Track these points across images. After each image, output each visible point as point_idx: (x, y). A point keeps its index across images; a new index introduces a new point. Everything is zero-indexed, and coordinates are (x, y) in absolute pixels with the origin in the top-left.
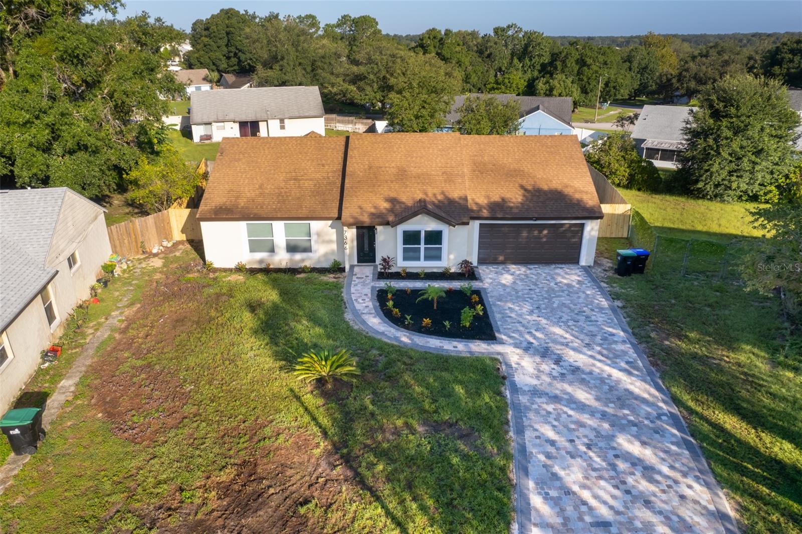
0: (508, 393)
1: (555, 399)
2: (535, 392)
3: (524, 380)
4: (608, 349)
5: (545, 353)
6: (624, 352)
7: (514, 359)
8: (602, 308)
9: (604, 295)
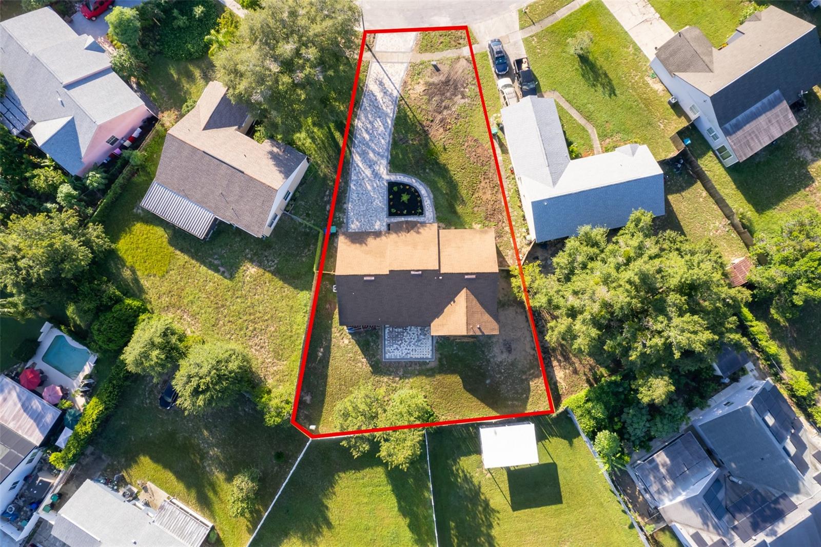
0: (389, 156)
3: (384, 162)
4: (358, 177)
5: (376, 175)
6: (355, 175)
7: (385, 172)
8: (352, 202)
9: (348, 212)
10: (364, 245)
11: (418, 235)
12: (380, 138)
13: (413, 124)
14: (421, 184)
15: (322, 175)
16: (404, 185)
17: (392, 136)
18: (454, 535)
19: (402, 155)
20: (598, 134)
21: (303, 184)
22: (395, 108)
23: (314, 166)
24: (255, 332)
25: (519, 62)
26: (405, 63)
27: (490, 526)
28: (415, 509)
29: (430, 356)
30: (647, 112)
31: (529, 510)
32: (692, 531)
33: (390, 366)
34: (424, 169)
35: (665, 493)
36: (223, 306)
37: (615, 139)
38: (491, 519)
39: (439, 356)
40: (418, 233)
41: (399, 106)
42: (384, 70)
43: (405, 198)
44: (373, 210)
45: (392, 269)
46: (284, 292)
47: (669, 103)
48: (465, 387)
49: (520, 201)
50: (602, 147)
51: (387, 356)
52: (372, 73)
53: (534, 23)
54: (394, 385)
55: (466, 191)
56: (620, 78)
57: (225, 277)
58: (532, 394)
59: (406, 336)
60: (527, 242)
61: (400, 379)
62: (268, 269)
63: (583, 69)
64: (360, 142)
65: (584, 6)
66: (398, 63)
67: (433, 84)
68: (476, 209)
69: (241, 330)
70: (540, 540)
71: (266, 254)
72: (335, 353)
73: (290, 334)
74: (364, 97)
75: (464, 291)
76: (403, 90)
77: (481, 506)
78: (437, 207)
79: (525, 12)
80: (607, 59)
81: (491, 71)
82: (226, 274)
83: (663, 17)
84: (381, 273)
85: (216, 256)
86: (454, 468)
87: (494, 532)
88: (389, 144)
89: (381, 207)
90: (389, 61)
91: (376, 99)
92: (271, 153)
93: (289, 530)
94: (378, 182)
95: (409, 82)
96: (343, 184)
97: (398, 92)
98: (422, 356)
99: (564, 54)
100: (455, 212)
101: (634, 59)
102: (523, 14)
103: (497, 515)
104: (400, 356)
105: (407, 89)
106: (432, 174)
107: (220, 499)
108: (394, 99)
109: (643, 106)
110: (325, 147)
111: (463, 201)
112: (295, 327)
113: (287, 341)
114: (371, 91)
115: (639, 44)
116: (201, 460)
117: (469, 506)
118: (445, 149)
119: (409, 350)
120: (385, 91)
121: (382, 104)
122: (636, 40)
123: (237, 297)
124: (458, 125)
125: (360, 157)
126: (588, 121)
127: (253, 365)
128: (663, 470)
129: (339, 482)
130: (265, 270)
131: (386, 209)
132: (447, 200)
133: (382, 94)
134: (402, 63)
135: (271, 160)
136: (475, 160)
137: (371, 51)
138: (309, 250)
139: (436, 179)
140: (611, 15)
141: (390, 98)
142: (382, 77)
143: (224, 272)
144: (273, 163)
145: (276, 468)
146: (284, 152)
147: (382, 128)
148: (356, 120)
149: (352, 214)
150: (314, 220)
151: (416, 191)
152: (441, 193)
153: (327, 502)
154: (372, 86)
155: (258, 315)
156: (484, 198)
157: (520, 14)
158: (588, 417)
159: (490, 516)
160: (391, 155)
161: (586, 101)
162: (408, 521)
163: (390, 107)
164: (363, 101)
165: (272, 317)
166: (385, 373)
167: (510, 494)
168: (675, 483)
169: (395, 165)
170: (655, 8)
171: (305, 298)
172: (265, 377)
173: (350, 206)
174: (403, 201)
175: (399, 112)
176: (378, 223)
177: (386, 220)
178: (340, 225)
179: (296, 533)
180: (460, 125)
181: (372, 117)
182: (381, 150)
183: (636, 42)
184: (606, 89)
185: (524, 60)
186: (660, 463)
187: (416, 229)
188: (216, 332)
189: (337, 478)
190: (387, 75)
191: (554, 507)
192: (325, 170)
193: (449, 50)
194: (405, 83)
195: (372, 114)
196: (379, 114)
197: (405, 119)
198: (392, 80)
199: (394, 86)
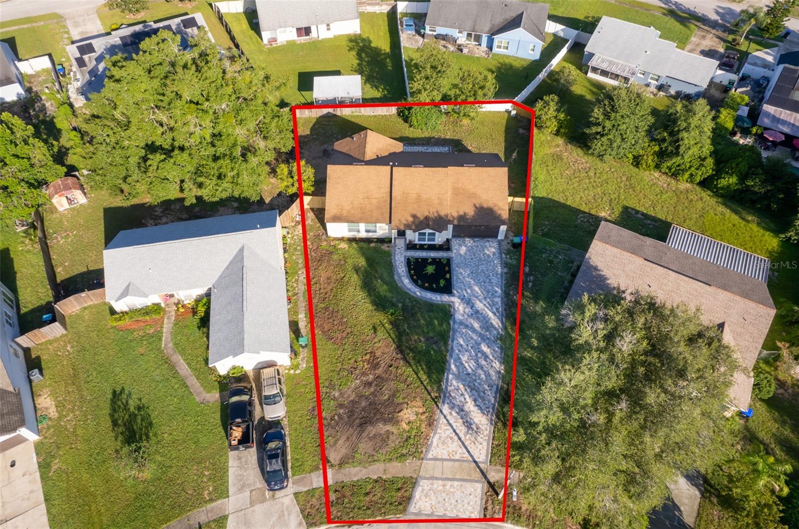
0: (452, 323)
1: (467, 326)
2: (461, 323)
3: (458, 317)
4: (492, 301)
5: (468, 302)
6: (497, 303)
7: (457, 305)
8: (497, 274)
9: (501, 264)
10: (478, 206)
11: (414, 212)
12: (466, 347)
13: (419, 362)
14: (410, 289)
15: (541, 302)
16: (430, 289)
17: (449, 348)
18: (390, 64)
19: (433, 323)
20: (160, 340)
22: (446, 387)
25: (245, 440)
26: (431, 459)
27: (360, 64)
30: (80, 366)
33: (444, 144)
40: (414, 216)
41: (439, 389)
42: (466, 448)
43: (430, 269)
44: (470, 265)
46: (563, 197)
51: (447, 148)
52: (485, 444)
54: (439, 134)
55: (352, 280)
56: (95, 418)
57: (633, 209)
61: (433, 137)
62: (586, 215)
64: (494, 342)
66: (443, 460)
67: (386, 421)
68: (342, 262)
73: (548, 168)
74: (494, 405)
75: (367, 158)
76: (434, 413)
78: (390, 267)
80: (101, 452)
81: (291, 440)
82: (634, 212)
85: (651, 226)
86: (386, 93)
88: (453, 338)
89: (460, 268)
90: (457, 464)
91: (475, 400)
94: (466, 295)
95: (423, 426)
96: (511, 293)
97: (441, 411)
100: (368, 260)
101: (59, 448)
104: (434, 148)
105: (427, 414)
106: (394, 300)
107: (587, 87)
108: (447, 401)
109: (81, 375)
111: (356, 271)
112: (544, 172)
114: (484, 414)
117: (375, 75)
118: (375, 328)
120: (462, 413)
121: (466, 393)
123: (614, 194)
124: (352, 361)
125: (491, 323)
126: (168, 358)
127: (581, 152)
130: (590, 214)
131: (454, 265)
132: (376, 272)
133: (466, 408)
134: (435, 459)
136: (335, 314)
137: (489, 482)
139: (389, 294)
141: (455, 402)
142: (468, 436)
143: (637, 213)
147: (464, 359)
148: (502, 371)
149: (496, 262)
151: (415, 282)
152: (383, 280)
154: (481, 419)
160: (449, 324)
161: (160, 385)
163: (453, 388)
164: (495, 398)
166: (448, 140)
169: (446, 313)
171: (538, 191)
172: (567, 144)
173: (500, 270)
175: (439, 382)
176: (462, 252)
177: (452, 254)
181: (480, 375)
182: (464, 330)
185: (236, 444)
187: (417, 222)
190: (460, 439)
193: (355, 479)
194: (430, 425)
195: (479, 379)
196: (468, 379)
197: (429, 368)
198: (451, 431)
199: (447, 420)
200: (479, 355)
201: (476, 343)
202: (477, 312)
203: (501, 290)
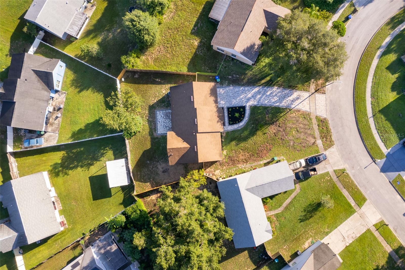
2: (258, 102)
3: (256, 103)
4: (247, 91)
5: (249, 100)
6: (248, 89)
7: (250, 104)
8: (234, 89)
9: (228, 87)
10: (210, 95)
11: (216, 122)
12: (268, 100)
13: (277, 116)
14: (245, 123)
15: (246, 72)
16: (244, 114)
17: (270, 106)
18: (77, 150)
19: (260, 112)
20: (278, 213)
21: (241, 63)
22: (285, 106)
23: (251, 68)
24: (166, 48)
25: (314, 170)
26: (310, 110)
27: (82, 167)
28: (89, 131)
29: (159, 133)
30: (292, 239)
31: (90, 185)
32: (80, 262)
33: (153, 114)
34: (253, 124)
35: (98, 249)
36: (178, 31)
37: (276, 222)
38: (85, 167)
39: (159, 137)
40: (218, 122)
41: (286, 109)
42: (305, 99)
43: (237, 115)
44: (230, 99)
45: (197, 109)
46: (186, 60)
47: (298, 251)
48: (145, 151)
49: (239, 174)
50: (271, 215)
51: (158, 112)
52: (303, 93)
53: (338, 177)
54: (144, 117)
55: (243, 146)
56: (310, 224)
57: (192, 30)
58: (144, 184)
59: (168, 121)
60: (218, 178)
61: (147, 119)
62: (197, 50)
63: (314, 204)
64: (265, 90)
65: (350, 204)
66: (310, 106)
68: (234, 151)
69: (167, 41)
70: (76, 191)
71: (205, 49)
72: (158, 87)
73: (166, 64)
74: (290, 90)
75: (189, 146)
76: (295, 110)
77: (91, 162)
78: (234, 131)
79: (344, 173)
80: (320, 217)
81: (309, 156)
82: (193, 30)
83: (347, 248)
84: (195, 104)
85: (202, 25)
86: (107, 148)
87: (79, 169)
88: (265, 105)
89: (232, 104)
90: (310, 102)
91: (289, 97)
92: (254, 45)
93: (77, 74)
94: (245, 101)
95: (300, 113)
96: (243, 83)
97: (294, 108)
98: (159, 129)
99: (321, 194)
100: (232, 141)
101: (321, 232)
102: (343, 171)
103: (87, 170)
104: (158, 118)
105: (296, 112)
106: (251, 128)
107: (90, 40)
108: (290, 106)
109: (295, 237)
110: (261, 72)
111: (238, 145)
112: (170, 67)
113: (163, 64)
114: (293, 94)
115: (330, 234)
116: (107, 30)
117: (90, 156)
118: (264, 134)
119: (161, 122)
120: (294, 101)
121: (287, 100)
122: (333, 232)
123: (182, 37)
124: (278, 140)
125: (257, 91)
126: (285, 208)
127: (151, 49)
128: (108, 248)
129: (99, 95)
130: (197, 49)
131: (231, 106)
132: (237, 136)
133: (292, 99)
134: (310, 109)
135: (250, 45)
136: (260, 150)
137: (315, 92)
138: (208, 70)
139: (248, 130)
140: (346, 219)
141: (290, 104)
142: (301, 99)
143: (194, 29)
144: (249, 46)
145: (104, 65)
146: (256, 51)
147: (273, 101)
148: (277, 87)
149: (228, 89)
150: (223, 71)
151: (241, 121)
152: (241, 133)
153: (90, 90)
154: (296, 94)
155: (175, 48)
156: (240, 155)
157: (343, 169)
158: (133, 211)
159: (86, 166)
160: (259, 106)
161: (296, 206)
162: (83, 128)
163: (285, 104)
164: (287, 90)
165: (174, 55)
166: (150, 112)
167: (97, 176)
168: (103, 254)
169: (254, 109)
170: (352, 243)
171: (184, 70)
172: (146, 55)
173: (232, 88)
174: (235, 114)
175: (283, 109)
176: (224, 103)
177: (225, 107)
178: (221, 83)
179: (76, 77)
180: (278, 141)
181: (279, 95)
182: (261, 101)
183: (331, 233)
184: (303, 217)
185: (316, 172)
186: (112, 247)
187: (220, 121)
188: (166, 29)
189: (101, 93)
190: (302, 101)
191: (91, 196)
192: (249, 73)
193: (319, 133)
194: (299, 111)
195: (281, 95)
196: (281, 99)
197: (279, 112)
198: (300, 104)
199: (297, 105)
200: (271, 95)
201: (266, 96)
202: (253, 96)
203: (241, 87)
